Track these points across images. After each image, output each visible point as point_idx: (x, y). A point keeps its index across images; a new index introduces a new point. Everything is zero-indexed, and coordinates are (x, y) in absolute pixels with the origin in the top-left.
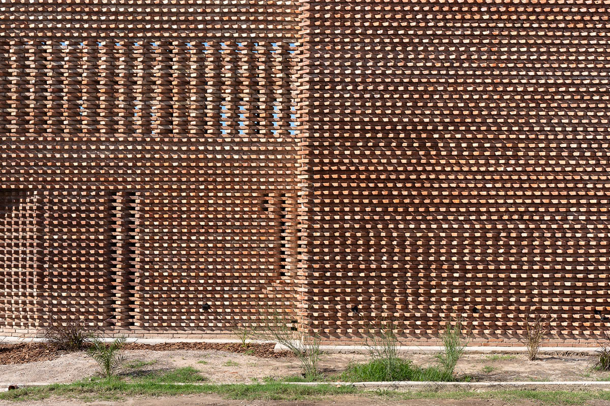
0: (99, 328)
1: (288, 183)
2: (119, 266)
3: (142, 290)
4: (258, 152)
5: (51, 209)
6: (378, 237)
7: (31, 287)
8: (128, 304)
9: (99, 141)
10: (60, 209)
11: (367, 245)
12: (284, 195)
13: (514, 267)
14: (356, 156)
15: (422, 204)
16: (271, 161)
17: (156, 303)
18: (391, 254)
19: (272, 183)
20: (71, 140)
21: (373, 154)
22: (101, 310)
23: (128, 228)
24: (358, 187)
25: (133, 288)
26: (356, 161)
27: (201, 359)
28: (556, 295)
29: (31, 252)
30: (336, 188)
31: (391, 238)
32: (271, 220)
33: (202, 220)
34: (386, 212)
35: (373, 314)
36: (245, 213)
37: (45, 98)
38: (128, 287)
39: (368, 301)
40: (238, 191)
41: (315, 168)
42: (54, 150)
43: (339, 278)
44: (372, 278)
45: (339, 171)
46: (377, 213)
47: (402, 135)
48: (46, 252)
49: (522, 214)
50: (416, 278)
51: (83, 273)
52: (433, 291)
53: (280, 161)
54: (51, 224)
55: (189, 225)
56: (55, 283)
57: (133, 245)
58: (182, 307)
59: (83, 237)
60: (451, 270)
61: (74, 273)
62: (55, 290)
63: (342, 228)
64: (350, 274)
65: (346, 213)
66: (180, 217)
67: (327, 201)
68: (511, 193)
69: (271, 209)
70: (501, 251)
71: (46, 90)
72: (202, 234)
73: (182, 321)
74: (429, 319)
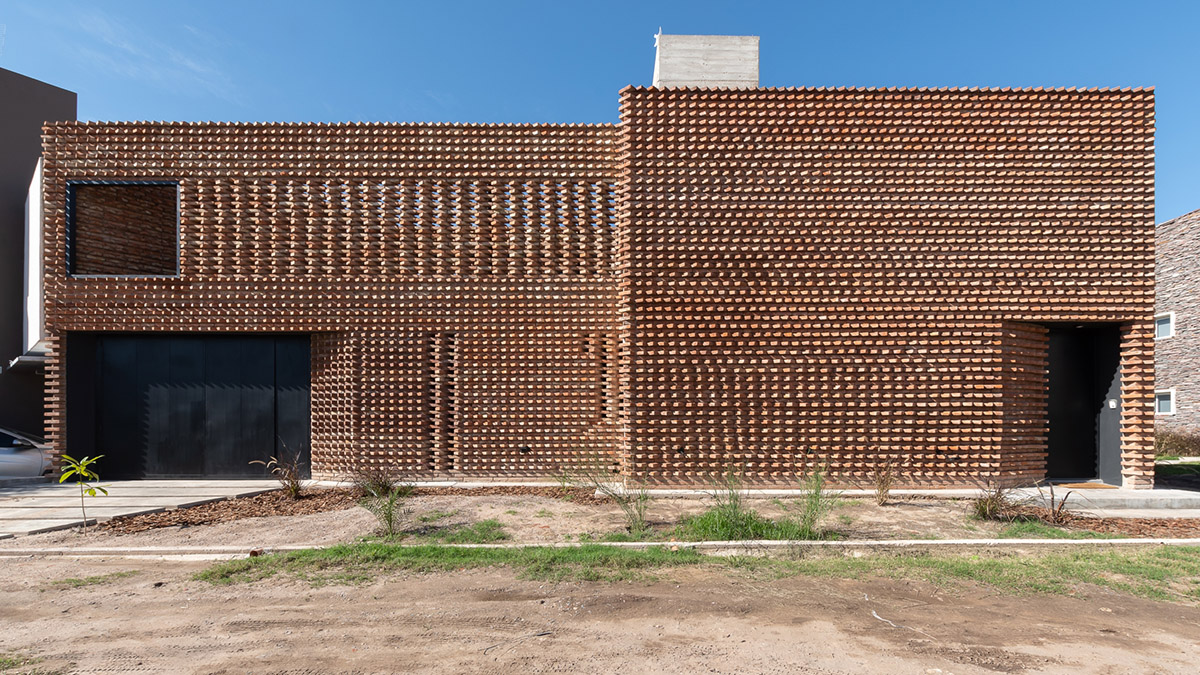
0: (417, 471)
1: (609, 324)
2: (438, 409)
3: (461, 433)
4: (579, 293)
5: (368, 351)
6: (705, 374)
7: (348, 431)
8: (447, 447)
9: (416, 283)
10: (377, 351)
11: (694, 382)
12: (604, 336)
13: (851, 404)
14: (681, 288)
15: (751, 338)
16: (592, 301)
17: (476, 446)
18: (719, 391)
19: (593, 324)
20: (388, 281)
21: (699, 286)
22: (419, 453)
23: (446, 370)
24: (684, 320)
25: (452, 431)
26: (681, 292)
27: (512, 508)
28: (896, 434)
29: (348, 395)
30: (660, 322)
31: (718, 374)
32: (593, 361)
33: (522, 361)
34: (713, 346)
35: (701, 456)
36: (566, 354)
37: (362, 239)
38: (447, 429)
39: (695, 442)
40: (558, 331)
41: (637, 301)
42: (370, 291)
43: (664, 417)
44: (700, 417)
45: (663, 304)
46: (704, 348)
47: (730, 265)
48: (363, 394)
49: (858, 348)
50: (746, 417)
51: (401, 416)
52: (765, 431)
53: (601, 301)
54: (368, 366)
55: (508, 367)
56: (372, 427)
57: (452, 387)
58: (502, 450)
59: (401, 379)
60: (784, 408)
61: (392, 416)
62: (372, 434)
63: (666, 363)
64: (676, 413)
65: (672, 348)
66: (499, 359)
67: (650, 335)
68: (847, 325)
69: (592, 349)
70: (837, 387)
71: (363, 231)
72: (523, 376)
73: (502, 464)
74: (761, 461)
